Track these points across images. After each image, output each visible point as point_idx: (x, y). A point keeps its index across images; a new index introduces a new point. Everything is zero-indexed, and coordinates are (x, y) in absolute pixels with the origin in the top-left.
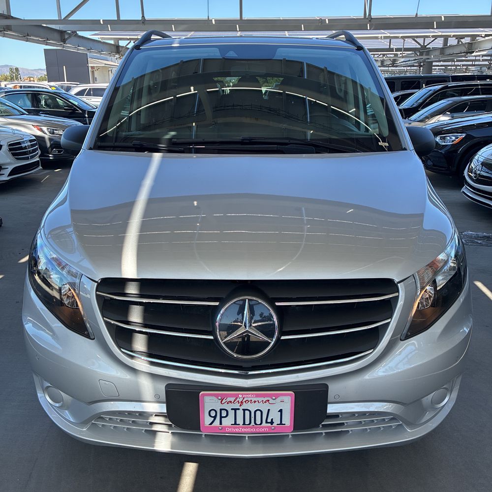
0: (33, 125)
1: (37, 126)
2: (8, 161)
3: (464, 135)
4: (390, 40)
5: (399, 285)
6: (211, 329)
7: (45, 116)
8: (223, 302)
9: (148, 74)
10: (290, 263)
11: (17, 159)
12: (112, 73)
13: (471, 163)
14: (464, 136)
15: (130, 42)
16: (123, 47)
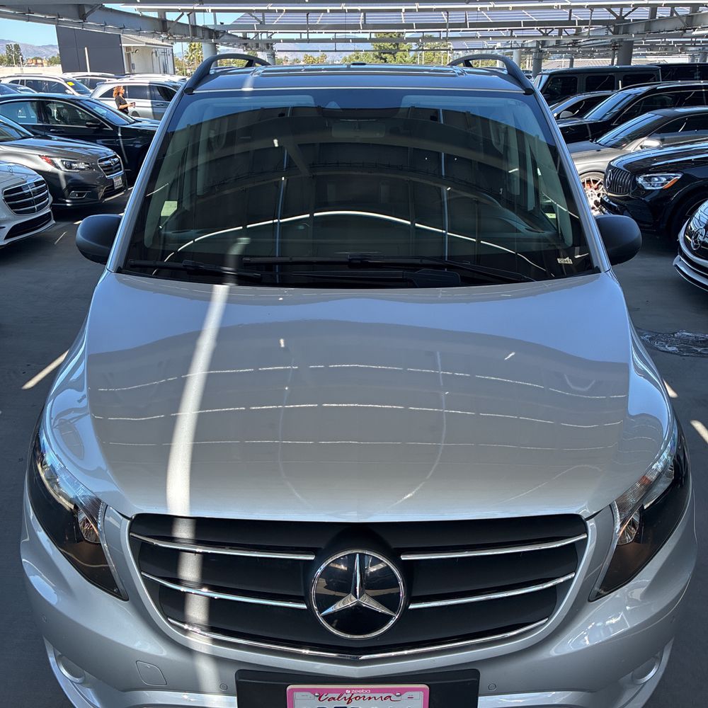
0: (40, 156)
1: (46, 156)
2: (4, 216)
3: (679, 176)
4: (571, 12)
5: (587, 522)
6: (303, 594)
7: (58, 140)
8: (321, 555)
9: (206, 122)
10: (423, 483)
11: (17, 212)
12: (156, 55)
13: (690, 221)
14: (679, 178)
15: (183, 14)
16: (172, 21)
